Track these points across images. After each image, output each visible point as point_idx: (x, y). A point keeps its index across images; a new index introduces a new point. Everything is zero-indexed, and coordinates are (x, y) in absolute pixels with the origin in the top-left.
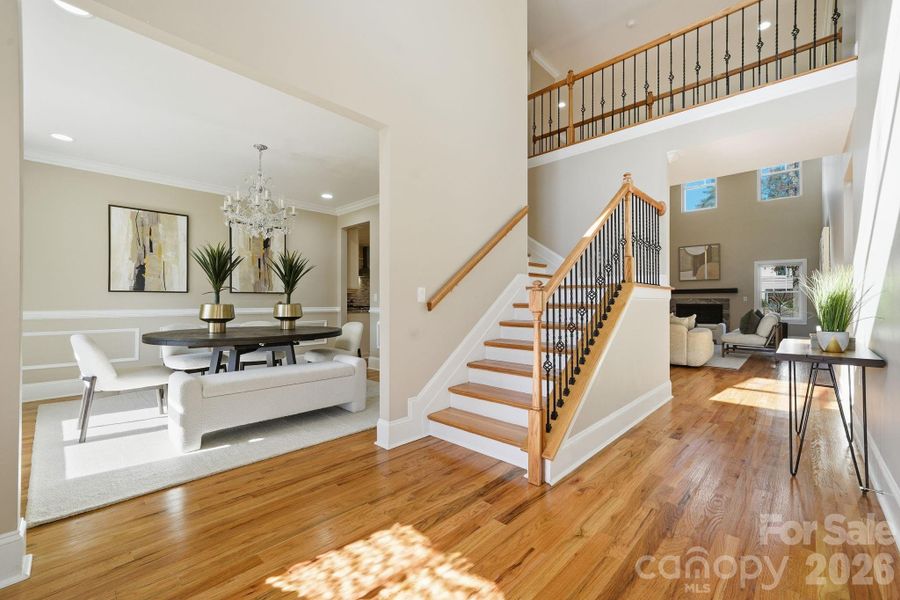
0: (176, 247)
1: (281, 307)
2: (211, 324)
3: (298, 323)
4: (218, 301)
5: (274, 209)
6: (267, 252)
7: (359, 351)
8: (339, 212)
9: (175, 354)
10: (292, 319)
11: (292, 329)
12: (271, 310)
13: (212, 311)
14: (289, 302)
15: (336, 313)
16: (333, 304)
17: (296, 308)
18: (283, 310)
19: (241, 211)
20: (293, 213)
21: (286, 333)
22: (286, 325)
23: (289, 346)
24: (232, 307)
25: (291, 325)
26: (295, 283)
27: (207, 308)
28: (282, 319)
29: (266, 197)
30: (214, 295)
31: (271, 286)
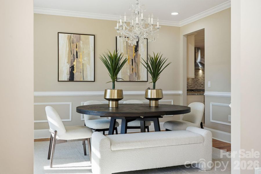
0: (89, 54)
1: (149, 91)
2: (111, 102)
3: (160, 102)
4: (114, 88)
5: (147, 26)
6: (137, 55)
7: (201, 124)
8: (181, 24)
9: (90, 119)
10: (156, 99)
11: (157, 107)
12: (144, 93)
13: (111, 94)
14: (154, 88)
15: (179, 95)
16: (177, 89)
17: (159, 92)
18: (152, 94)
19: (126, 28)
20: (158, 26)
21: (153, 110)
22: (153, 103)
23: (156, 118)
24: (121, 91)
25: (156, 103)
26: (158, 75)
27: (109, 91)
28: (150, 99)
29: (142, 18)
30: (112, 83)
31: (139, 77)
